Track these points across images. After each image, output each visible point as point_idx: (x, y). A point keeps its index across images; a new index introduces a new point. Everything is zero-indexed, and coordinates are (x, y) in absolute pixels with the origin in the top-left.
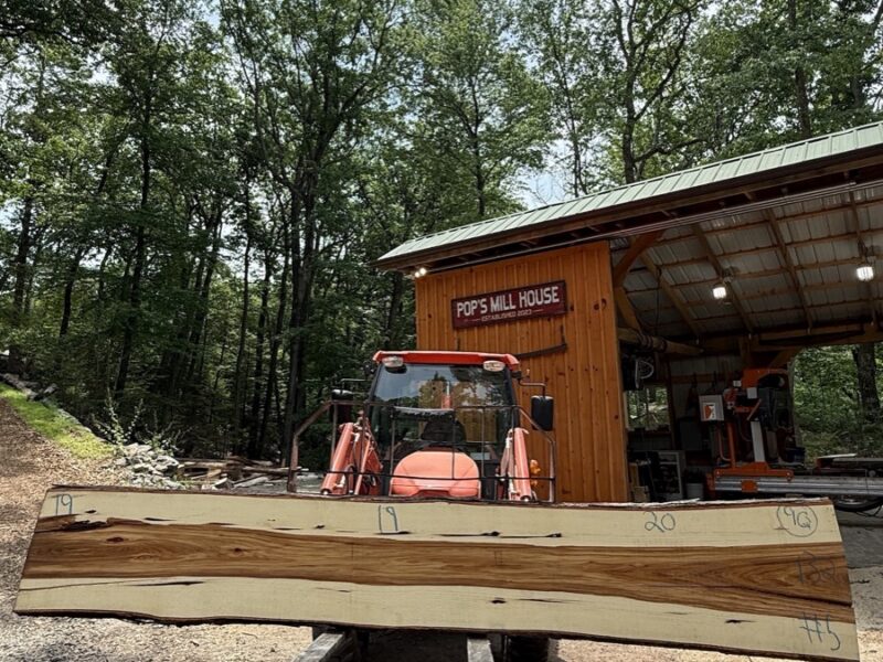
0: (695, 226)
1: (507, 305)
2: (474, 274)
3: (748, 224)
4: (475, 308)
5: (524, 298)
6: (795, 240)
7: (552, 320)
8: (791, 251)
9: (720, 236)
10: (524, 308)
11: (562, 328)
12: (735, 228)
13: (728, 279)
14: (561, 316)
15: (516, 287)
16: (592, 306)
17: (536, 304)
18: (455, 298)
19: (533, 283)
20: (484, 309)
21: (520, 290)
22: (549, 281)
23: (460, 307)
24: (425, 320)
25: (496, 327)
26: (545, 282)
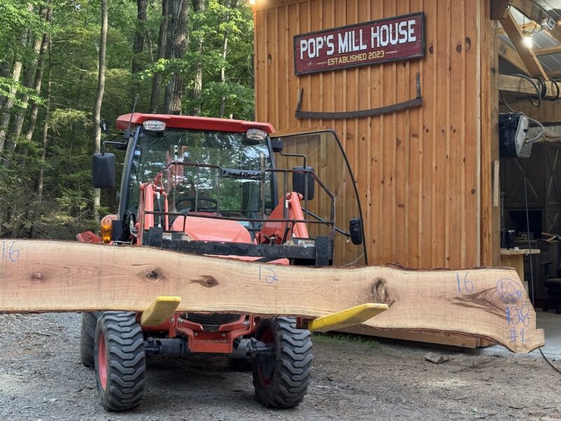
1: (357, 44)
4: (320, 47)
5: (377, 35)
7: (408, 65)
10: (376, 49)
11: (418, 75)
14: (417, 60)
15: (369, 20)
16: (455, 46)
17: (389, 43)
18: (298, 33)
19: (389, 16)
20: (330, 49)
21: (372, 23)
22: (408, 13)
23: (304, 45)
24: (264, 62)
25: (345, 73)
26: (401, 13)
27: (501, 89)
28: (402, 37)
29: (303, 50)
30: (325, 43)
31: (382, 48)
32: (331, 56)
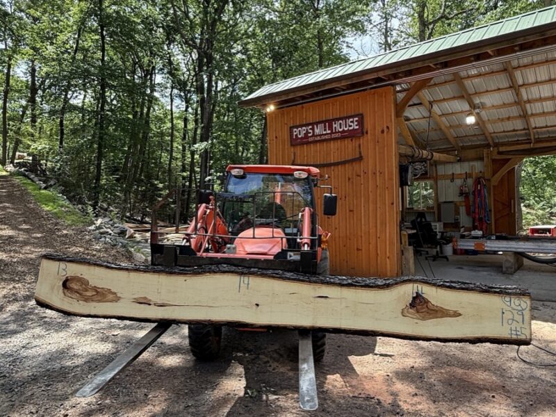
0: (456, 74)
1: (325, 130)
2: (304, 109)
3: (493, 72)
4: (305, 132)
5: (336, 126)
6: (526, 82)
7: (354, 140)
8: (523, 91)
9: (473, 81)
10: (336, 133)
11: (360, 145)
12: (484, 75)
13: (477, 111)
15: (331, 118)
16: (380, 130)
17: (344, 130)
18: (292, 125)
19: (342, 116)
20: (310, 133)
21: (333, 120)
22: (353, 114)
23: (295, 131)
24: (273, 140)
25: (318, 145)
26: (350, 115)
27: (399, 152)
28: (350, 126)
29: (295, 134)
30: (307, 130)
31: (339, 132)
32: (311, 137)
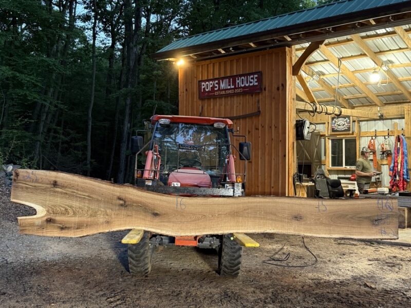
1: (229, 85)
2: (212, 64)
5: (239, 81)
7: (254, 96)
10: (239, 88)
11: (259, 101)
14: (258, 93)
15: (235, 74)
16: (276, 87)
17: (245, 86)
18: (201, 79)
19: (244, 73)
20: (216, 87)
21: (236, 76)
22: (254, 71)
23: (203, 85)
24: (183, 92)
25: (223, 99)
26: (251, 72)
27: (297, 108)
28: (251, 82)
29: (203, 87)
30: (214, 84)
31: (241, 87)
32: (217, 91)
